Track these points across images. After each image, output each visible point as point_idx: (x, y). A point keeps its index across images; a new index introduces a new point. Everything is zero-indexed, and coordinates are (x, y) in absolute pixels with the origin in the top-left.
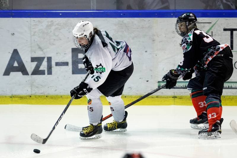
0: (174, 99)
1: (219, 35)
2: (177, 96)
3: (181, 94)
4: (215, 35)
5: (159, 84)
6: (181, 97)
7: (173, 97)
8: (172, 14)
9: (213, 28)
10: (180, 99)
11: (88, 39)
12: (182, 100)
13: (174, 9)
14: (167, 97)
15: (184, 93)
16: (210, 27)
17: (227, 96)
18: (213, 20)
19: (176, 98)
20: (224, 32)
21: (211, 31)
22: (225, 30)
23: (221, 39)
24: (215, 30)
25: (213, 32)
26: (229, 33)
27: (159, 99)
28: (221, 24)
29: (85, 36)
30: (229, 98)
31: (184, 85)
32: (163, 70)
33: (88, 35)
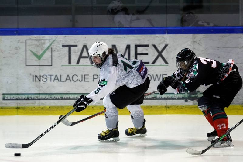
0: (18, 110)
1: (58, 51)
2: (20, 107)
3: (24, 105)
4: (55, 51)
5: (4, 96)
6: (23, 108)
7: (16, 108)
8: (15, 32)
9: (52, 44)
10: (22, 110)
11: (101, 58)
12: (24, 110)
13: (17, 27)
14: (11, 108)
15: (26, 104)
16: (50, 44)
17: (66, 106)
18: (53, 37)
19: (19, 109)
20: (62, 48)
21: (51, 47)
22: (64, 46)
23: (59, 54)
24: (55, 46)
25: (53, 48)
26: (67, 49)
27: (4, 110)
28: (60, 41)
29: (99, 56)
30: (68, 108)
31: (27, 97)
32: (7, 83)
33: (101, 54)
